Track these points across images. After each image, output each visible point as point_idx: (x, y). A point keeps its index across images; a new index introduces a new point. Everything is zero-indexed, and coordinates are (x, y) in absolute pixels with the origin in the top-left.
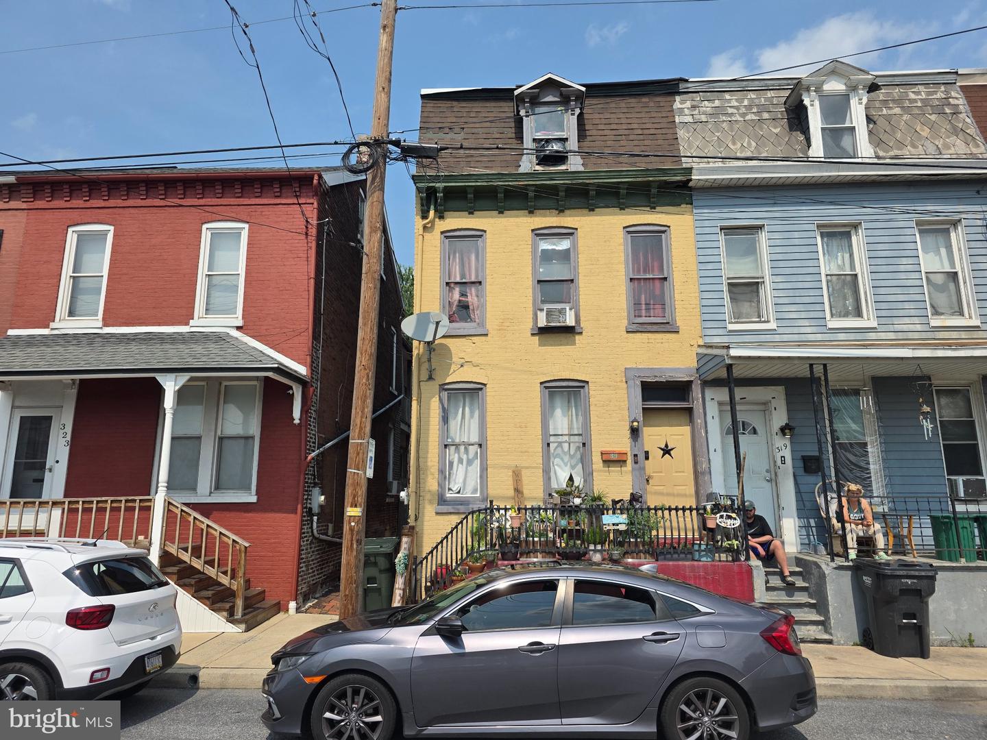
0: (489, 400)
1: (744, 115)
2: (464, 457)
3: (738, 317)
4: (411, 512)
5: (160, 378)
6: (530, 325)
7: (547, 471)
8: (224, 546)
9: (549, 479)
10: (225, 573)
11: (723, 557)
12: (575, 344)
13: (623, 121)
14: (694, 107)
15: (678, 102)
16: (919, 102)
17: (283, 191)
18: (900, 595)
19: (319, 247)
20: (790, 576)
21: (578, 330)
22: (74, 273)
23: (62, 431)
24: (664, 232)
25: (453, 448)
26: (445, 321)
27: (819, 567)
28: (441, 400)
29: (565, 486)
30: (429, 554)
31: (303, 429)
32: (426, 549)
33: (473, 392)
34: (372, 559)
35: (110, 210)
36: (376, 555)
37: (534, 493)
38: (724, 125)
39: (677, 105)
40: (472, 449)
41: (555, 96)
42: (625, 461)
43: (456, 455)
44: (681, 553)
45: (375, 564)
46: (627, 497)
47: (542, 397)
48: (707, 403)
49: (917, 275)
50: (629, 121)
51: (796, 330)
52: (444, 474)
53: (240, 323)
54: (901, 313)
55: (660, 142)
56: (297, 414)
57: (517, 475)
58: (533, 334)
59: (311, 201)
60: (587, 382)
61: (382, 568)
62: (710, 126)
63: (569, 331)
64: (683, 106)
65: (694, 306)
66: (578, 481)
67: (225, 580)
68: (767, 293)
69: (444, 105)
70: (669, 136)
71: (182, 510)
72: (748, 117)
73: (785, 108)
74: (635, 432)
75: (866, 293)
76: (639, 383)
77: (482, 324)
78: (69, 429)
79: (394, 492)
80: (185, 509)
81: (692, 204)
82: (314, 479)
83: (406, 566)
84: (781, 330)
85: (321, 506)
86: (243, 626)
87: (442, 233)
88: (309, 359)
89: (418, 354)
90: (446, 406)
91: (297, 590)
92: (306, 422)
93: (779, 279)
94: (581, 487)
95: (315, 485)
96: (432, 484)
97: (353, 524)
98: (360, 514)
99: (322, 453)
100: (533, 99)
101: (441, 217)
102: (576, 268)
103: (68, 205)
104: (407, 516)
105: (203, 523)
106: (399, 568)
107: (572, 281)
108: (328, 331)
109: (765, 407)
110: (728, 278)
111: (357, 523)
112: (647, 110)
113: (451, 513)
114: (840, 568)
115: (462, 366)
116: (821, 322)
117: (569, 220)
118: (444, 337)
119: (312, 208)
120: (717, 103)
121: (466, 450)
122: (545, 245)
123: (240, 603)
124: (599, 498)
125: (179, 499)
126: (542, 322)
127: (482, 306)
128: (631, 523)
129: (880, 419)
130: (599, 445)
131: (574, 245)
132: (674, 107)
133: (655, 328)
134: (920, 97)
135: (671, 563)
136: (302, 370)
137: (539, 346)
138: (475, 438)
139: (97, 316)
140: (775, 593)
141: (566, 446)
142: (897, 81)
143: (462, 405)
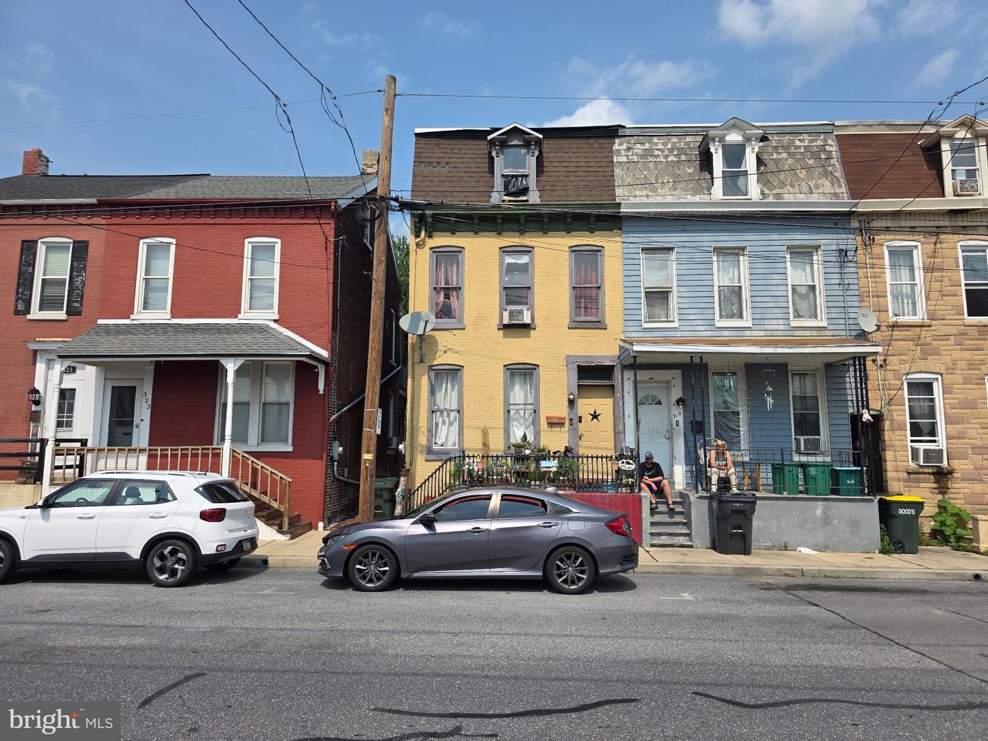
0: (465, 378)
1: (666, 157)
2: (447, 420)
3: (651, 318)
4: (407, 459)
5: (223, 361)
6: (497, 322)
7: (507, 431)
8: (274, 481)
9: (509, 436)
10: (276, 500)
11: (624, 490)
12: (530, 337)
13: (573, 159)
14: (629, 149)
15: (618, 145)
16: (802, 149)
17: (307, 213)
18: (732, 514)
19: (336, 258)
20: (673, 504)
21: (533, 326)
22: (145, 275)
23: (144, 398)
24: (600, 251)
25: (438, 413)
26: (433, 318)
27: (689, 497)
28: (429, 378)
29: (520, 441)
30: (419, 487)
31: (326, 398)
32: (418, 484)
33: (454, 372)
34: (379, 492)
35: (171, 226)
36: (381, 490)
37: (497, 445)
38: (651, 165)
39: (616, 147)
40: (453, 414)
41: (519, 141)
42: (563, 424)
43: (441, 418)
44: (595, 487)
45: (381, 496)
46: (563, 450)
47: (505, 376)
48: (625, 382)
49: (783, 288)
50: (578, 160)
51: (692, 328)
52: (432, 432)
53: (277, 317)
54: (770, 316)
55: (600, 178)
56: (321, 386)
57: (485, 434)
58: (499, 329)
59: (330, 222)
60: (538, 366)
61: (386, 499)
62: (640, 166)
63: (527, 327)
64: (620, 148)
65: (619, 309)
66: (530, 438)
67: (275, 505)
68: (674, 300)
69: (433, 141)
70: (608, 174)
71: (243, 456)
72: (670, 159)
73: (699, 151)
74: (571, 403)
75: (746, 300)
76: (575, 367)
77: (461, 321)
78: (150, 397)
79: (394, 446)
80: (245, 455)
81: (621, 230)
82: (334, 435)
83: (403, 497)
84: (682, 328)
85: (340, 455)
86: (289, 536)
87: (431, 249)
88: (329, 346)
89: (412, 343)
90: (433, 382)
91: (324, 514)
92: (329, 392)
93: (683, 289)
94: (531, 442)
95: (335, 439)
96: (422, 439)
97: (367, 464)
98: (372, 458)
99: (340, 416)
100: (503, 143)
101: (430, 237)
102: (532, 278)
103: (139, 221)
104: (404, 462)
105: (258, 465)
106: (398, 499)
107: (529, 288)
108: (343, 322)
109: (667, 385)
110: (646, 288)
111: (370, 464)
112: (593, 150)
113: (436, 460)
114: (701, 497)
115: (445, 352)
116: (711, 323)
117: (528, 240)
118: (433, 330)
119: (329, 228)
120: (647, 146)
121: (448, 414)
122: (509, 260)
123: (286, 520)
124: (544, 450)
125: (241, 449)
126: (506, 321)
127: (461, 306)
128: (560, 467)
129: (748, 394)
130: (544, 413)
131: (532, 260)
132: (614, 148)
133: (589, 325)
134: (803, 144)
135: (587, 494)
136: (324, 354)
137: (504, 337)
138: (455, 406)
139: (166, 309)
140: (661, 516)
141: (522, 412)
142: (788, 130)
143: (445, 382)
